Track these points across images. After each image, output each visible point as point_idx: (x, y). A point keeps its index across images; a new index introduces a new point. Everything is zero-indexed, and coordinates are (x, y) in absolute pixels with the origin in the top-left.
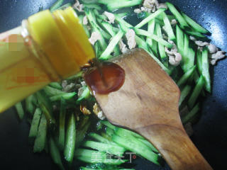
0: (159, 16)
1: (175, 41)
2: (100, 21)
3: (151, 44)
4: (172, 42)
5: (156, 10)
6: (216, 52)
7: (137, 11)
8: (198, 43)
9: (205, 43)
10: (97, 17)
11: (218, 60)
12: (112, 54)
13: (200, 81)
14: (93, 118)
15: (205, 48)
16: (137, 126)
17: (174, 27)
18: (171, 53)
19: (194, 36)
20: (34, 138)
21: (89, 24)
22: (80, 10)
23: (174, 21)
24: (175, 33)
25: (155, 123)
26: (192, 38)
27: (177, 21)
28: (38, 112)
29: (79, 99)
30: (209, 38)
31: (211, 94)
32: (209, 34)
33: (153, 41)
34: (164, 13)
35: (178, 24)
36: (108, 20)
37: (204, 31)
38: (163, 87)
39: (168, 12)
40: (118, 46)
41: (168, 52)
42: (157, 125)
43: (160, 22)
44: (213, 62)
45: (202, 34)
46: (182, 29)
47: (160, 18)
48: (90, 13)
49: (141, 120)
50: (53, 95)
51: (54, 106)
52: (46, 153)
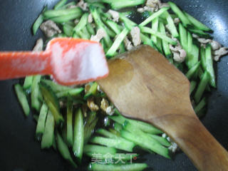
0: (161, 15)
1: (178, 38)
2: (104, 19)
3: (155, 41)
4: (175, 39)
5: (159, 9)
6: (219, 49)
7: (140, 10)
8: (201, 40)
9: (208, 40)
10: (102, 15)
11: (222, 57)
12: (118, 51)
13: (204, 77)
14: (101, 114)
15: (208, 45)
16: (150, 117)
17: (177, 26)
18: (175, 49)
19: (197, 34)
20: (41, 135)
21: (94, 22)
22: (85, 9)
23: (177, 19)
24: (178, 31)
26: (195, 36)
27: (180, 19)
28: (44, 108)
29: (87, 95)
30: (212, 35)
31: (216, 89)
32: (211, 32)
33: (158, 38)
34: (167, 13)
35: (181, 22)
36: (113, 18)
37: (207, 29)
38: (173, 79)
39: (170, 11)
40: (123, 43)
41: (172, 48)
42: (170, 115)
43: (163, 21)
44: (217, 58)
45: (204, 31)
46: (185, 28)
47: (163, 17)
48: (95, 10)
49: (154, 111)
50: (59, 91)
51: (61, 103)
52: (54, 150)
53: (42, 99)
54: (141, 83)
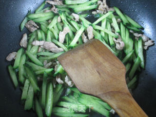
0: (108, 16)
1: (120, 33)
2: (69, 20)
3: (103, 35)
4: (118, 34)
5: (107, 12)
6: (147, 41)
7: (94, 13)
8: (136, 35)
9: (140, 35)
10: (67, 17)
11: (149, 46)
12: (78, 43)
13: (137, 61)
14: (65, 86)
15: (140, 38)
17: (119, 24)
18: (117, 41)
19: (133, 30)
20: (25, 100)
21: (62, 22)
22: (56, 12)
23: (119, 20)
24: (120, 28)
25: (110, 90)
26: (131, 31)
27: (121, 19)
28: (27, 82)
29: (56, 73)
30: (143, 31)
32: (143, 29)
33: (105, 33)
34: (113, 15)
35: (122, 22)
36: (75, 19)
37: (139, 27)
38: (114, 65)
39: (115, 14)
40: (81, 37)
41: (115, 40)
43: (109, 21)
44: (146, 48)
46: (124, 25)
47: (110, 17)
48: (63, 14)
50: (37, 70)
51: (38, 78)
52: (33, 111)
53: (26, 76)
54: (92, 68)
